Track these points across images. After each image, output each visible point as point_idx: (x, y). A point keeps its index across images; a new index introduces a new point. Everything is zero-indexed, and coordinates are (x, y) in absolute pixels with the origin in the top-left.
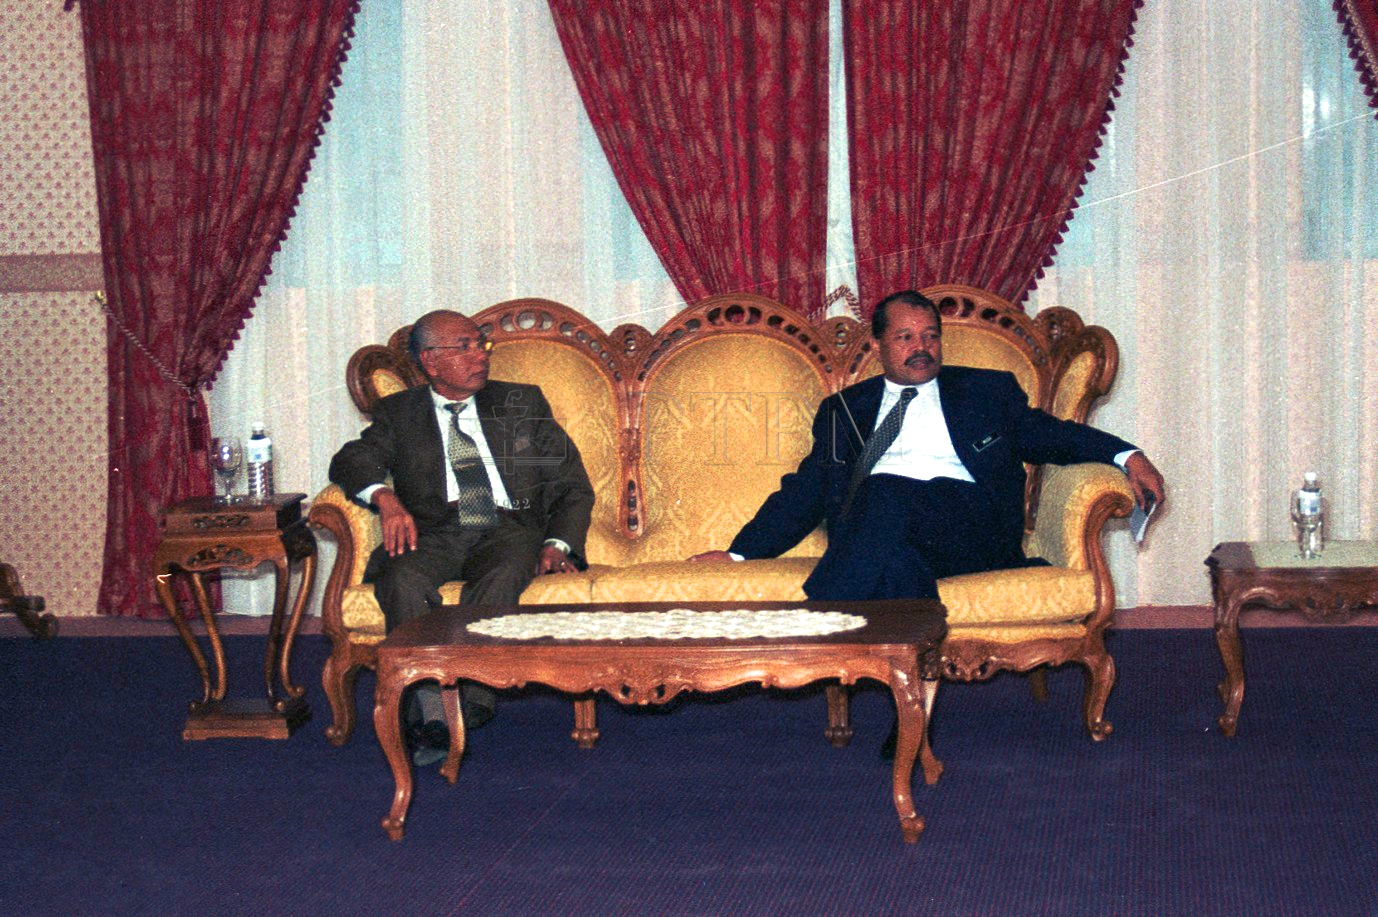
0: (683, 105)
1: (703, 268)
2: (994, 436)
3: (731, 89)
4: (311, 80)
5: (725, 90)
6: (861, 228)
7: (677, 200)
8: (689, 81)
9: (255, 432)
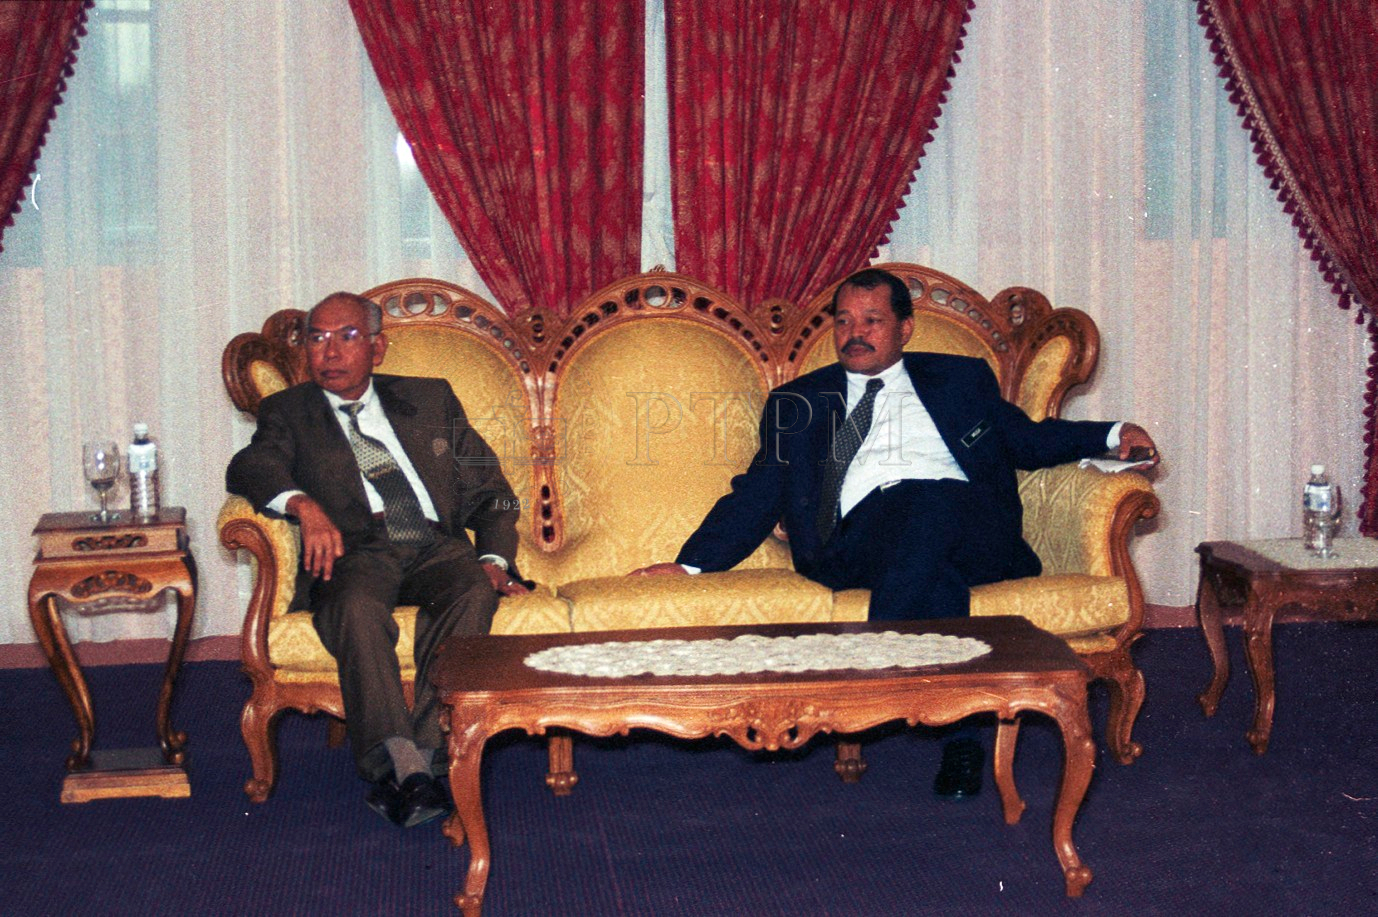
0: (486, 65)
1: (508, 248)
2: (983, 427)
3: (540, 47)
4: (51, 28)
5: (533, 47)
6: (682, 203)
7: (477, 169)
8: (492, 37)
9: (136, 436)
